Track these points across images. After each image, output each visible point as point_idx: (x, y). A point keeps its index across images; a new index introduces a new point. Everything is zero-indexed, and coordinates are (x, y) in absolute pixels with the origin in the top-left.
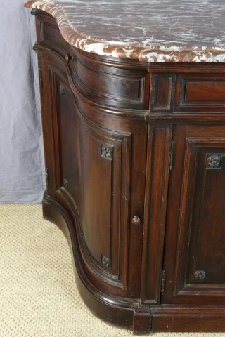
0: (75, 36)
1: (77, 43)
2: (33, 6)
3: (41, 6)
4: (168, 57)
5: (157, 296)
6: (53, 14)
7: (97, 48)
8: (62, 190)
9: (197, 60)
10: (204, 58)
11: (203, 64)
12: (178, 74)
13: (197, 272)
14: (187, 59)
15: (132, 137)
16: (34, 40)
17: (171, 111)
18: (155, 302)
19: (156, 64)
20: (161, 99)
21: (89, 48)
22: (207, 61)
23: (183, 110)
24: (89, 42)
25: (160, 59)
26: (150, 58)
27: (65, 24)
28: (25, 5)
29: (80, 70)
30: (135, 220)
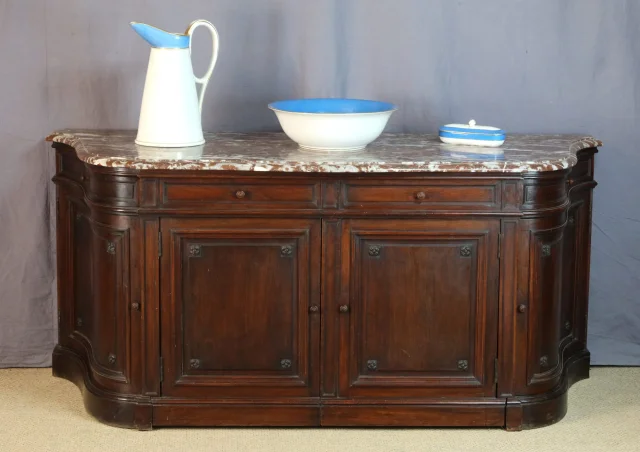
0: (87, 155)
1: (89, 160)
2: (55, 139)
3: (62, 140)
4: (150, 166)
5: (157, 386)
6: (73, 145)
7: (102, 162)
8: (75, 334)
9: (170, 168)
10: (175, 166)
11: (174, 171)
12: (159, 178)
13: (192, 361)
14: (163, 167)
15: (129, 230)
16: (53, 173)
17: (157, 206)
18: (155, 393)
19: (142, 171)
20: (149, 197)
21: (96, 163)
22: (178, 168)
23: (165, 206)
24: (97, 158)
25: (145, 167)
26: (137, 166)
27: (81, 149)
28: (47, 139)
29: (92, 184)
30: (135, 305)
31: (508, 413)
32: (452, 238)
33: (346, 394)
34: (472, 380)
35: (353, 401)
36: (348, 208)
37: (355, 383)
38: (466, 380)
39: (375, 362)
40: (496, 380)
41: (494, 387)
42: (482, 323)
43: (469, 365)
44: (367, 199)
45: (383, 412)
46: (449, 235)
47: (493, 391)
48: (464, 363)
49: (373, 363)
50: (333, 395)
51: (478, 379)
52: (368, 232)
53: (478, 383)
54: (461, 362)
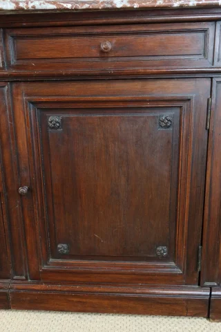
31: (212, 304)
32: (148, 105)
33: (37, 278)
34: (172, 267)
35: (43, 286)
36: (17, 67)
37: (45, 267)
38: (165, 267)
39: (65, 245)
40: (199, 269)
41: (197, 275)
42: (184, 206)
43: (169, 252)
44: (42, 55)
45: (75, 300)
46: (144, 101)
47: (196, 279)
48: (163, 250)
49: (62, 247)
50: (24, 278)
51: (179, 266)
52: (43, 99)
53: (180, 271)
54: (160, 248)
